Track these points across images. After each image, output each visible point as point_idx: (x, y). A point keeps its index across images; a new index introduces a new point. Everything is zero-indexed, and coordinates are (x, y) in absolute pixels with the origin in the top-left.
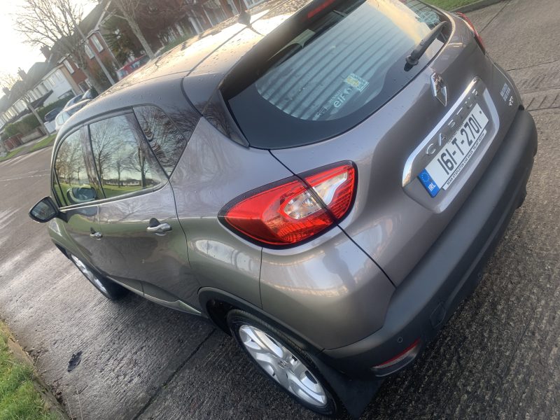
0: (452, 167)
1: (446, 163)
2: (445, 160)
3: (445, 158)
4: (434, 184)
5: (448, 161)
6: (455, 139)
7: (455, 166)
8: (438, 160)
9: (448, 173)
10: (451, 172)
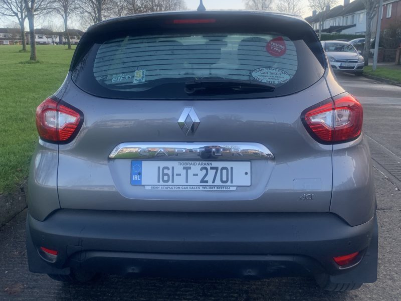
0: (168, 181)
1: (164, 175)
2: (165, 172)
3: (166, 171)
4: (140, 178)
5: (167, 175)
6: (190, 168)
7: (170, 183)
8: (159, 168)
9: (159, 181)
10: (161, 183)
